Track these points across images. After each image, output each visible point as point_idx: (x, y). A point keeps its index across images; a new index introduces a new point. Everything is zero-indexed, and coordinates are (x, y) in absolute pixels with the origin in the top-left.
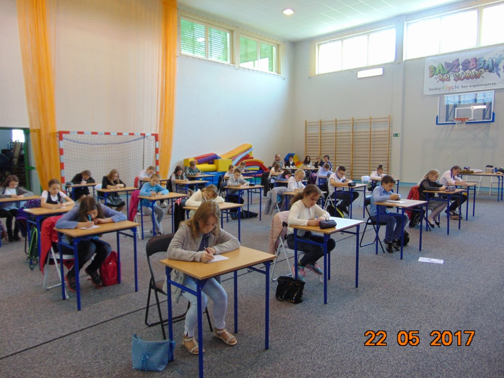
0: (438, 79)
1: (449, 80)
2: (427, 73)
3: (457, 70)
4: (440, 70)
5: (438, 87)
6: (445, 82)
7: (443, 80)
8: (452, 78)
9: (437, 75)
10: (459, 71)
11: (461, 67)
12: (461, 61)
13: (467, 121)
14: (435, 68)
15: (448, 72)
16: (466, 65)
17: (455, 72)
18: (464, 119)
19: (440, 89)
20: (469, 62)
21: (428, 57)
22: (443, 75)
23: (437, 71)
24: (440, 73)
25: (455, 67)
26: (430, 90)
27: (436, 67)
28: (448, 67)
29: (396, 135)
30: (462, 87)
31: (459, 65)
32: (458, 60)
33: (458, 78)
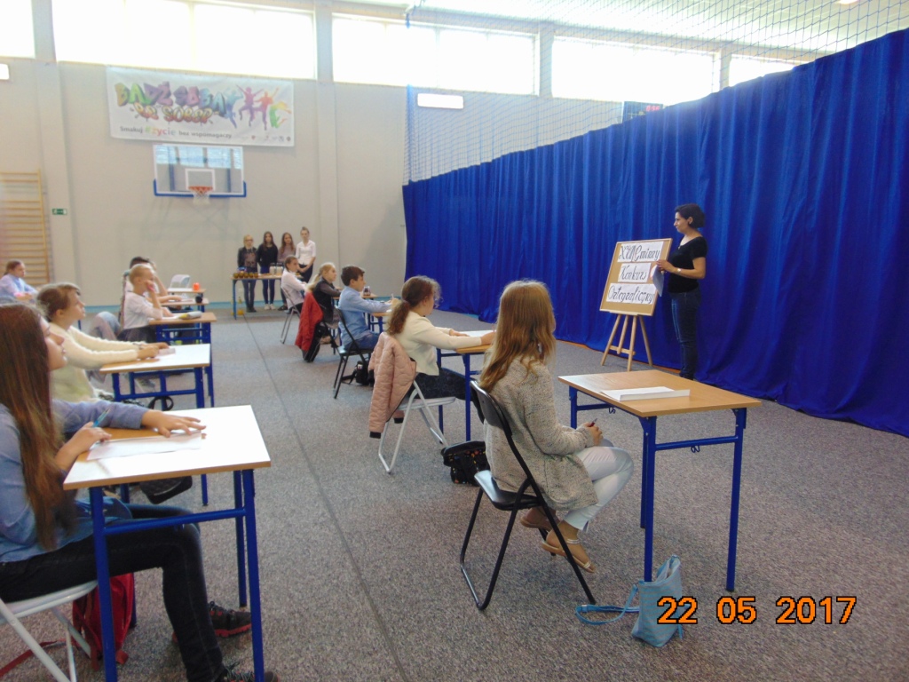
0: (136, 113)
1: (157, 118)
2: (114, 98)
3: (167, 101)
4: (137, 97)
5: (138, 127)
6: (151, 120)
7: (143, 114)
8: (161, 115)
9: (133, 103)
10: (172, 104)
11: (173, 98)
12: (173, 89)
13: (209, 193)
14: (127, 90)
15: (153, 103)
16: (182, 96)
17: (165, 104)
18: (204, 188)
19: (141, 131)
20: (186, 93)
21: (111, 66)
22: (144, 105)
23: (133, 98)
24: (137, 101)
25: (163, 96)
26: (123, 129)
27: (130, 88)
28: (151, 93)
29: (60, 212)
30: (181, 133)
31: (169, 94)
32: (167, 85)
33: (171, 117)
